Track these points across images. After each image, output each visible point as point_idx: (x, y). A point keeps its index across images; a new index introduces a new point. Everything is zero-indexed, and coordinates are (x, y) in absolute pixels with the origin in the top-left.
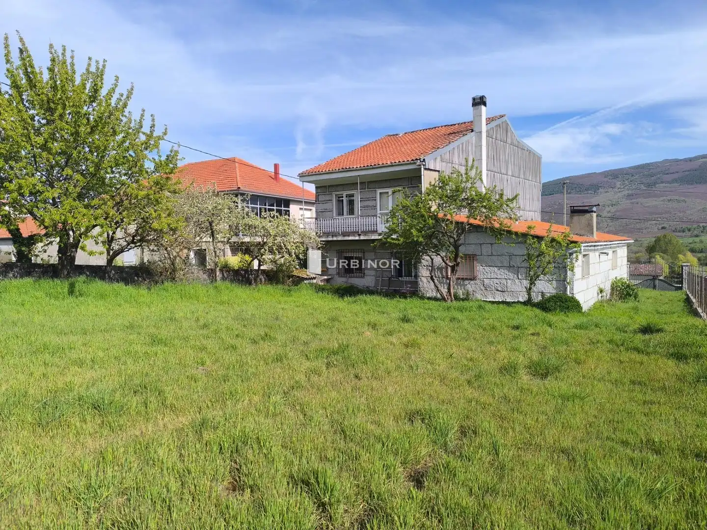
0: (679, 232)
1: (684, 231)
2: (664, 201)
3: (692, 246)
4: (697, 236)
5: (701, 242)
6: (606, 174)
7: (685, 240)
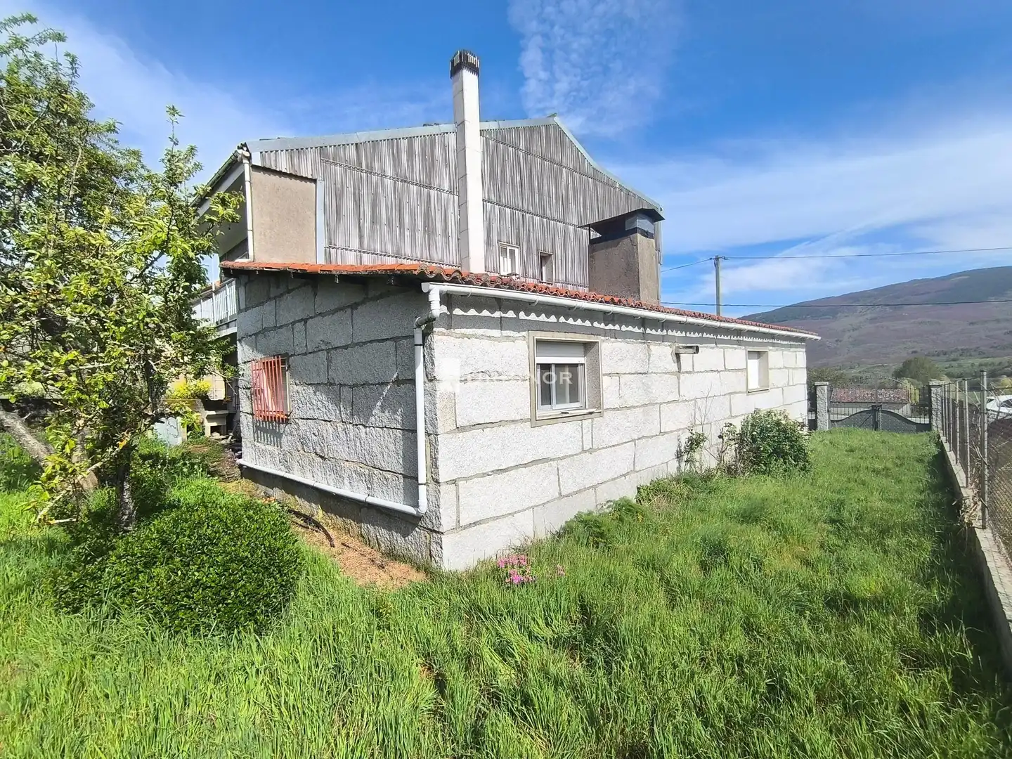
0: (933, 356)
1: (938, 355)
2: (914, 323)
3: (949, 370)
4: (954, 360)
5: (960, 366)
6: (845, 297)
7: (941, 364)
